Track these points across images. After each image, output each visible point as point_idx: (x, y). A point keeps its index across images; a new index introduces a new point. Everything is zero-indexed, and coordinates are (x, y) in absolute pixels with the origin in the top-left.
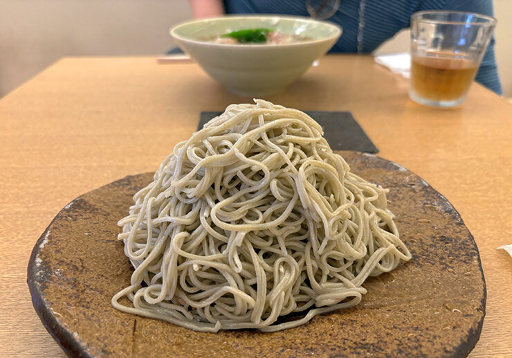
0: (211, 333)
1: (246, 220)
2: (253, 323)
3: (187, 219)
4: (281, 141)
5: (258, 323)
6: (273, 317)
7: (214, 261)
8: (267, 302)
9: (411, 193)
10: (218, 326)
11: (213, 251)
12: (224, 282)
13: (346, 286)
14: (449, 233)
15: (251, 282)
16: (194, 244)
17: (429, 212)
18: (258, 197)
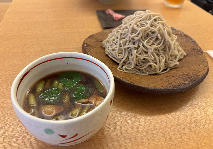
0: (146, 75)
1: (152, 45)
2: (156, 72)
3: (136, 46)
4: (157, 23)
5: (158, 72)
6: (161, 70)
7: (145, 57)
8: (160, 66)
9: (181, 37)
10: (148, 73)
11: (144, 54)
12: (149, 62)
13: (175, 62)
14: (195, 47)
15: (155, 62)
16: (139, 52)
17: (188, 42)
18: (154, 39)
